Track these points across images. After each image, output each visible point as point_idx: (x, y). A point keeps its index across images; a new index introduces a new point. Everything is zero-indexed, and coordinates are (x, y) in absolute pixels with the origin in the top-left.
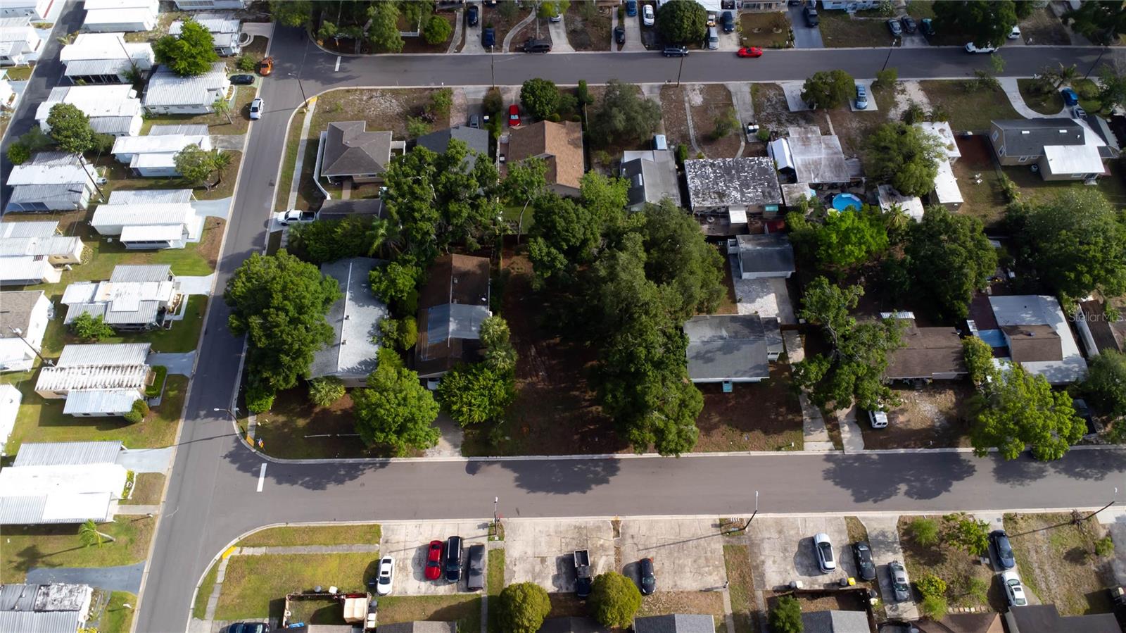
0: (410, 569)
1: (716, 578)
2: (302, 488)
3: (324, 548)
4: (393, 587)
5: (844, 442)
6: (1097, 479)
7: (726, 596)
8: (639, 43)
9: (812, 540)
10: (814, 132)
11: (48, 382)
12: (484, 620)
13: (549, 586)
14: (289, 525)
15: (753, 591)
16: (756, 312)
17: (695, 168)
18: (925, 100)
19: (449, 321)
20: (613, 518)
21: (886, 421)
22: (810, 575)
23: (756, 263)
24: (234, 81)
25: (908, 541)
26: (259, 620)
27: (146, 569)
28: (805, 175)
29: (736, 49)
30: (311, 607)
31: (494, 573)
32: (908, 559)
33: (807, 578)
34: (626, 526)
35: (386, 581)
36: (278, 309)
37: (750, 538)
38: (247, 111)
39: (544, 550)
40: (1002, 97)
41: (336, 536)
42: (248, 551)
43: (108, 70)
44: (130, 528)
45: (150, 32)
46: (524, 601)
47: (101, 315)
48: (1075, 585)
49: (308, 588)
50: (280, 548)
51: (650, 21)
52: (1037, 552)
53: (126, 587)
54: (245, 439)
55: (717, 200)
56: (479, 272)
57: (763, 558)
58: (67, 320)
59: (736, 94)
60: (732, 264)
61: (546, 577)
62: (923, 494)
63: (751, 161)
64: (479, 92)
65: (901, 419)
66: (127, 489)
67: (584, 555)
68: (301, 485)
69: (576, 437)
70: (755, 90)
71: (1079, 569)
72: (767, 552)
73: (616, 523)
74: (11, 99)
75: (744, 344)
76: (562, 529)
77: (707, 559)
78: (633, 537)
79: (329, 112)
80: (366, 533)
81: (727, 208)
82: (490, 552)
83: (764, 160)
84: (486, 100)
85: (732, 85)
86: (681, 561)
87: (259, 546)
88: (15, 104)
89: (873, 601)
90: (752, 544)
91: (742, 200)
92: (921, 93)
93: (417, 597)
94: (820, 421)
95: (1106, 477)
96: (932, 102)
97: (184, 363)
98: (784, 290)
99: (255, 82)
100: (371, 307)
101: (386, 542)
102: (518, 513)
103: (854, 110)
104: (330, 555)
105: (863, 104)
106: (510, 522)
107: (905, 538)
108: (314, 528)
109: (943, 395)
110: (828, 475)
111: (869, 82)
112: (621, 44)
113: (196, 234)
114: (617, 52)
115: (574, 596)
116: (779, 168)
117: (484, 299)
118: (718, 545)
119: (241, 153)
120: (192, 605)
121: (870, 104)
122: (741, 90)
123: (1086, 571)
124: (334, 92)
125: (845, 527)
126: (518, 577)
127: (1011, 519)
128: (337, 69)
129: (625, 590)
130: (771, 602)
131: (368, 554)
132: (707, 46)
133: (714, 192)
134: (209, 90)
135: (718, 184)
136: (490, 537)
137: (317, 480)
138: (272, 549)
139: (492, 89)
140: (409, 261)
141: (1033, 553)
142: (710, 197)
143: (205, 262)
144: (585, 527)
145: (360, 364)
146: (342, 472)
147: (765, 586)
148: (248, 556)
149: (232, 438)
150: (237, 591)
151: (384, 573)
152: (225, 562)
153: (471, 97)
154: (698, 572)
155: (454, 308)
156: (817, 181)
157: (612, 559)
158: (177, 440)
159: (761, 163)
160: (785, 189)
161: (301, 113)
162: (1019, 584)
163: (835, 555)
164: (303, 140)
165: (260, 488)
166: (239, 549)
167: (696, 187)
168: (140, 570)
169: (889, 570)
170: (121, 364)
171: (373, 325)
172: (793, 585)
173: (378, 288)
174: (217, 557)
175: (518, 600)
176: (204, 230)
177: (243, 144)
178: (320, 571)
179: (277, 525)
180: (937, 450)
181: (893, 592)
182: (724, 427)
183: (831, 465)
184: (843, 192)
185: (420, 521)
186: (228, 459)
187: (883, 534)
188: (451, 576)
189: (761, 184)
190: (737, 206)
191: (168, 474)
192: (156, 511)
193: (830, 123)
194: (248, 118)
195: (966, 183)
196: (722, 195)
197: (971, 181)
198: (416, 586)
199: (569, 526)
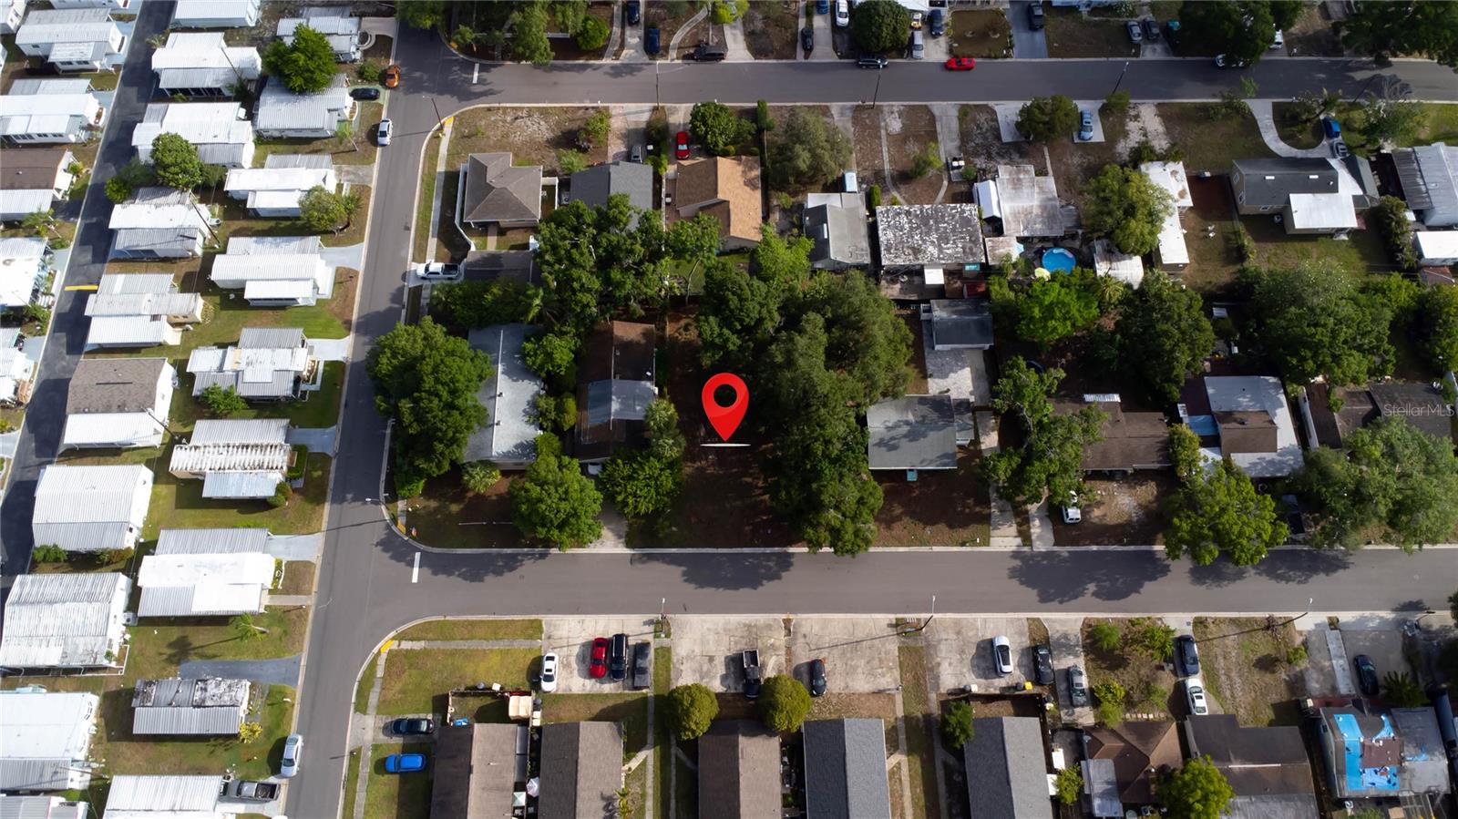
0: (575, 666)
1: (889, 679)
2: (459, 579)
3: (485, 642)
4: (558, 684)
5: (1033, 537)
6: (1300, 582)
7: (899, 699)
8: (829, 49)
9: (991, 642)
10: (1027, 172)
11: (182, 461)
12: (650, 719)
13: (717, 686)
14: (448, 618)
15: (925, 693)
16: (948, 390)
17: (888, 217)
18: (1161, 129)
19: (610, 400)
20: (784, 616)
21: (1079, 516)
22: (986, 678)
23: (952, 333)
24: (356, 95)
25: (1091, 645)
26: (422, 716)
27: (303, 662)
28: (1013, 226)
29: (944, 58)
30: (474, 704)
31: (660, 672)
32: (1090, 663)
33: (982, 681)
34: (798, 625)
35: (549, 679)
36: (429, 392)
37: (926, 638)
38: (374, 135)
39: (712, 649)
40: (1251, 126)
41: (496, 630)
42: (406, 645)
43: (208, 82)
44: (281, 620)
45: (253, 28)
46: (692, 704)
47: (232, 387)
48: (1261, 693)
49: (470, 683)
50: (440, 642)
51: (843, 21)
52: (1225, 658)
53: (284, 680)
54: (396, 525)
55: (911, 257)
56: (643, 341)
57: (939, 659)
58: (195, 392)
59: (941, 119)
60: (925, 332)
61: (714, 677)
62: (1111, 594)
63: (955, 208)
64: (642, 112)
65: (1097, 513)
66: (276, 579)
67: (753, 656)
68: (459, 576)
69: (747, 528)
70: (964, 113)
71: (1268, 678)
72: (943, 655)
73: (787, 622)
74: (99, 116)
75: (932, 430)
76: (731, 627)
77: (880, 660)
78: (805, 636)
79: (469, 137)
80: (527, 628)
81: (922, 267)
82: (656, 650)
83: (967, 207)
84: (649, 123)
85: (937, 107)
86: (854, 662)
87: (419, 639)
88: (103, 122)
89: (1049, 706)
90: (928, 646)
91: (939, 258)
92: (1157, 119)
93: (581, 695)
94: (1009, 514)
95: (1310, 580)
96: (1169, 132)
97: (325, 440)
98: (981, 364)
99: (381, 96)
100: (526, 382)
101: (549, 638)
102: (686, 610)
103: (1076, 141)
104: (491, 651)
105: (1087, 135)
106: (677, 619)
107: (1088, 641)
108: (473, 621)
109: (1144, 487)
110: (1014, 573)
111: (1098, 104)
112: (808, 50)
113: (326, 290)
114: (803, 61)
115: (743, 696)
116: (984, 217)
117: (649, 374)
118: (893, 646)
119: (370, 188)
120: (353, 700)
121: (1096, 135)
122: (946, 112)
123: (1276, 680)
124: (472, 110)
125: (1026, 629)
126: (685, 678)
127: (1201, 623)
128: (475, 81)
129: (794, 694)
130: (944, 705)
131: (530, 650)
132: (910, 54)
133: (908, 247)
134: (329, 111)
135: (913, 237)
136: (656, 634)
137: (475, 569)
138: (431, 643)
139: (655, 109)
140: (566, 333)
141: (1222, 662)
142: (904, 252)
143: (339, 322)
144: (755, 626)
145: (516, 447)
146: (501, 563)
147: (939, 688)
148: (407, 650)
149: (382, 525)
150: (398, 686)
151: (547, 670)
152: (384, 656)
153: (632, 118)
154: (871, 674)
155: (616, 384)
156: (1026, 234)
157: (783, 660)
158: (324, 526)
159: (963, 211)
160: (989, 244)
161: (436, 138)
162: (1201, 692)
163: (1013, 658)
164: (440, 173)
165: (415, 579)
166: (397, 642)
167: (888, 240)
168: (297, 663)
169: (1069, 674)
170: (259, 442)
171: (529, 402)
172: (968, 688)
173: (534, 363)
174: (375, 650)
175: (685, 703)
176: (335, 284)
177: (372, 177)
178: (482, 668)
179: (434, 619)
180: (1132, 548)
181: (1070, 697)
182: (906, 519)
183: (1017, 563)
184: (1056, 246)
185: (583, 617)
186: (379, 548)
187: (1066, 636)
188: (616, 675)
189: (962, 238)
190: (933, 265)
191: (318, 563)
192: (308, 601)
193: (1048, 157)
194: (376, 144)
195: (1197, 236)
196: (916, 251)
197: (1202, 234)
198: (580, 684)
199: (739, 624)
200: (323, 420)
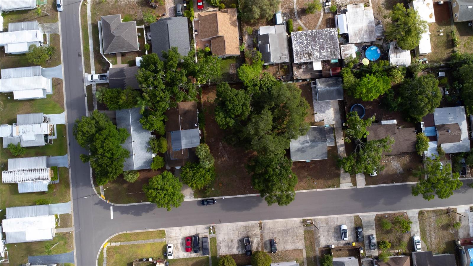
0: (180, 248)
1: (300, 245)
3: (144, 241)
4: (174, 256)
5: (357, 182)
7: (304, 251)
9: (340, 227)
10: (360, 7)
11: (7, 178)
13: (235, 252)
14: (128, 232)
15: (315, 248)
16: (323, 120)
17: (297, 38)
19: (181, 140)
20: (259, 222)
22: (338, 241)
25: (378, 224)
27: (75, 254)
28: (353, 37)
31: (213, 248)
33: (336, 241)
34: (265, 225)
35: (171, 255)
37: (315, 227)
38: (55, 7)
39: (232, 237)
41: (147, 235)
42: (113, 244)
48: (442, 239)
49: (140, 258)
50: (126, 242)
52: (429, 226)
53: (69, 261)
54: (100, 195)
55: (307, 58)
56: (192, 110)
57: (319, 235)
58: (4, 146)
61: (234, 248)
63: (327, 31)
65: (385, 170)
66: (57, 223)
67: (248, 239)
68: (132, 214)
71: (445, 232)
72: (321, 233)
73: (260, 224)
76: (239, 227)
77: (297, 237)
78: (267, 229)
80: (159, 234)
81: (312, 62)
82: (210, 239)
83: (333, 30)
86: (287, 238)
87: (118, 242)
89: (361, 251)
90: (316, 229)
91: (320, 58)
93: (184, 259)
97: (64, 161)
98: (337, 106)
101: (168, 237)
102: (220, 222)
104: (147, 244)
106: (217, 226)
108: (138, 233)
113: (50, 91)
115: (246, 254)
116: (340, 34)
117: (196, 125)
118: (302, 231)
119: (59, 35)
123: (447, 233)
125: (354, 220)
126: (223, 251)
127: (421, 213)
130: (322, 252)
131: (162, 242)
133: (306, 53)
135: (308, 48)
136: (210, 232)
138: (123, 243)
140: (157, 114)
141: (428, 227)
142: (304, 56)
143: (59, 105)
144: (248, 226)
145: (144, 163)
146: (146, 208)
147: (319, 246)
148: (114, 246)
149: (95, 196)
150: (113, 261)
151: (169, 252)
152: (105, 249)
154: (294, 242)
156: (359, 41)
157: (259, 239)
158: (72, 198)
159: (331, 32)
160: (342, 48)
161: (84, 5)
162: (419, 242)
165: (112, 217)
166: (110, 243)
167: (297, 50)
168: (73, 254)
169: (369, 238)
171: (146, 143)
172: (330, 246)
174: (102, 247)
176: (53, 86)
177: (58, 29)
178: (144, 251)
179: (123, 233)
180: (397, 184)
181: (370, 246)
185: (180, 228)
186: (96, 205)
187: (369, 222)
189: (331, 47)
190: (317, 61)
191: (72, 214)
192: (72, 230)
194: (57, 11)
195: (434, 35)
196: (310, 55)
197: (437, 34)
198: (182, 254)
199: (242, 226)
200: (61, 152)
